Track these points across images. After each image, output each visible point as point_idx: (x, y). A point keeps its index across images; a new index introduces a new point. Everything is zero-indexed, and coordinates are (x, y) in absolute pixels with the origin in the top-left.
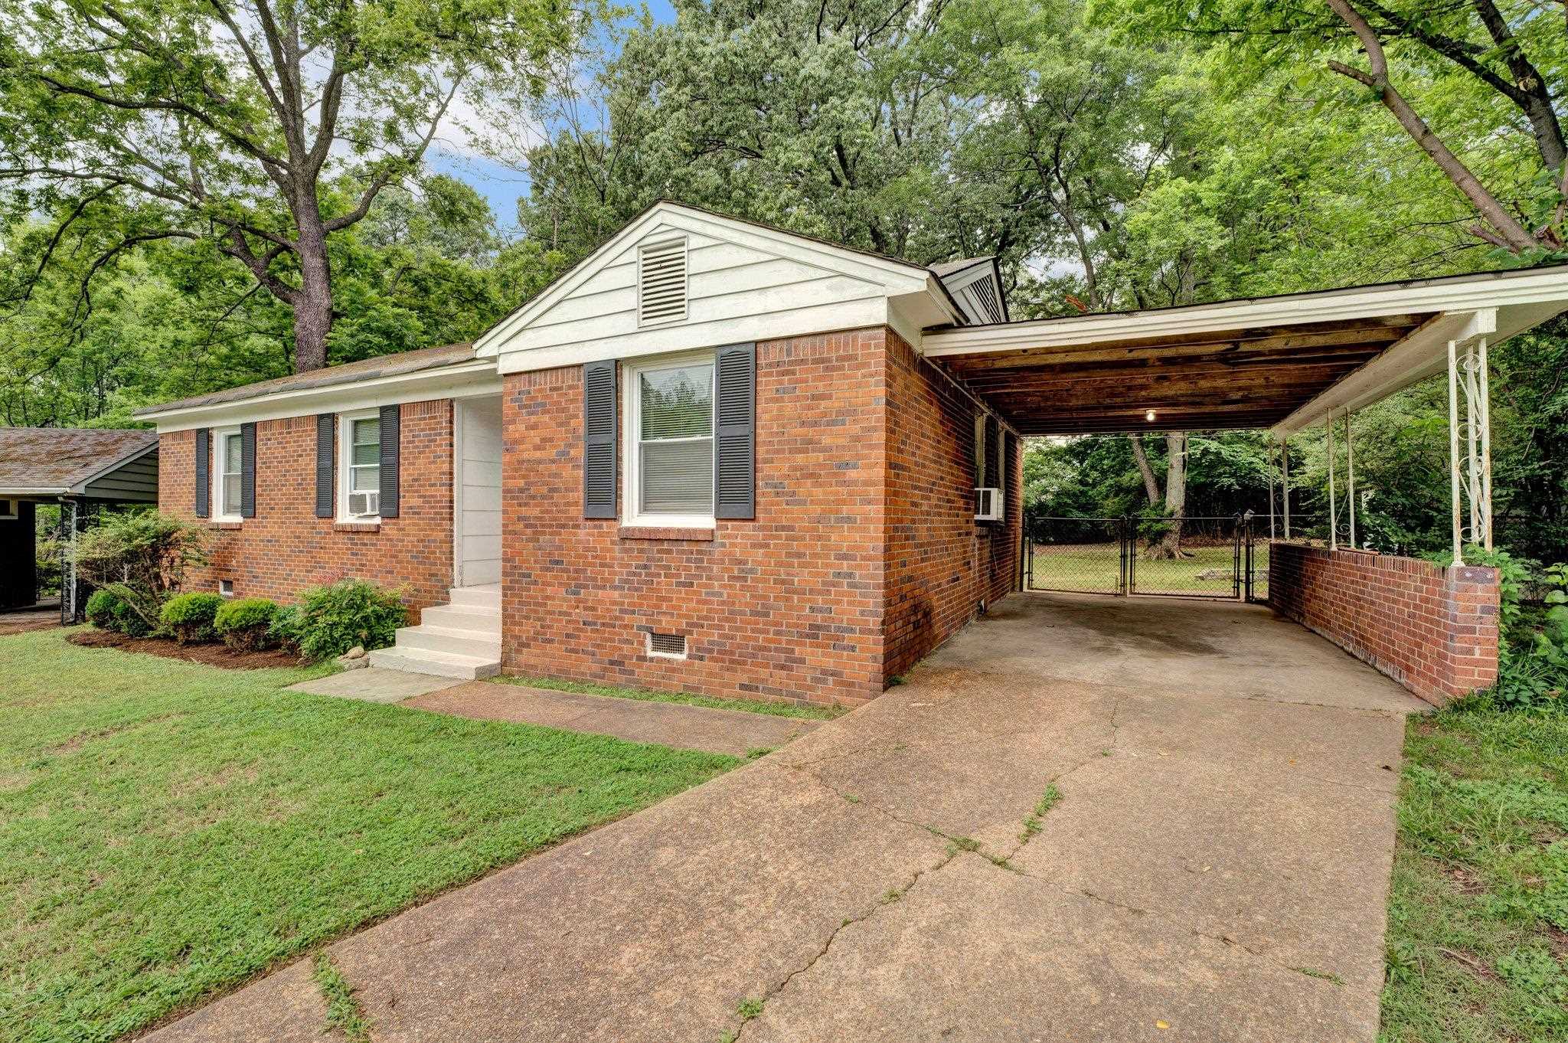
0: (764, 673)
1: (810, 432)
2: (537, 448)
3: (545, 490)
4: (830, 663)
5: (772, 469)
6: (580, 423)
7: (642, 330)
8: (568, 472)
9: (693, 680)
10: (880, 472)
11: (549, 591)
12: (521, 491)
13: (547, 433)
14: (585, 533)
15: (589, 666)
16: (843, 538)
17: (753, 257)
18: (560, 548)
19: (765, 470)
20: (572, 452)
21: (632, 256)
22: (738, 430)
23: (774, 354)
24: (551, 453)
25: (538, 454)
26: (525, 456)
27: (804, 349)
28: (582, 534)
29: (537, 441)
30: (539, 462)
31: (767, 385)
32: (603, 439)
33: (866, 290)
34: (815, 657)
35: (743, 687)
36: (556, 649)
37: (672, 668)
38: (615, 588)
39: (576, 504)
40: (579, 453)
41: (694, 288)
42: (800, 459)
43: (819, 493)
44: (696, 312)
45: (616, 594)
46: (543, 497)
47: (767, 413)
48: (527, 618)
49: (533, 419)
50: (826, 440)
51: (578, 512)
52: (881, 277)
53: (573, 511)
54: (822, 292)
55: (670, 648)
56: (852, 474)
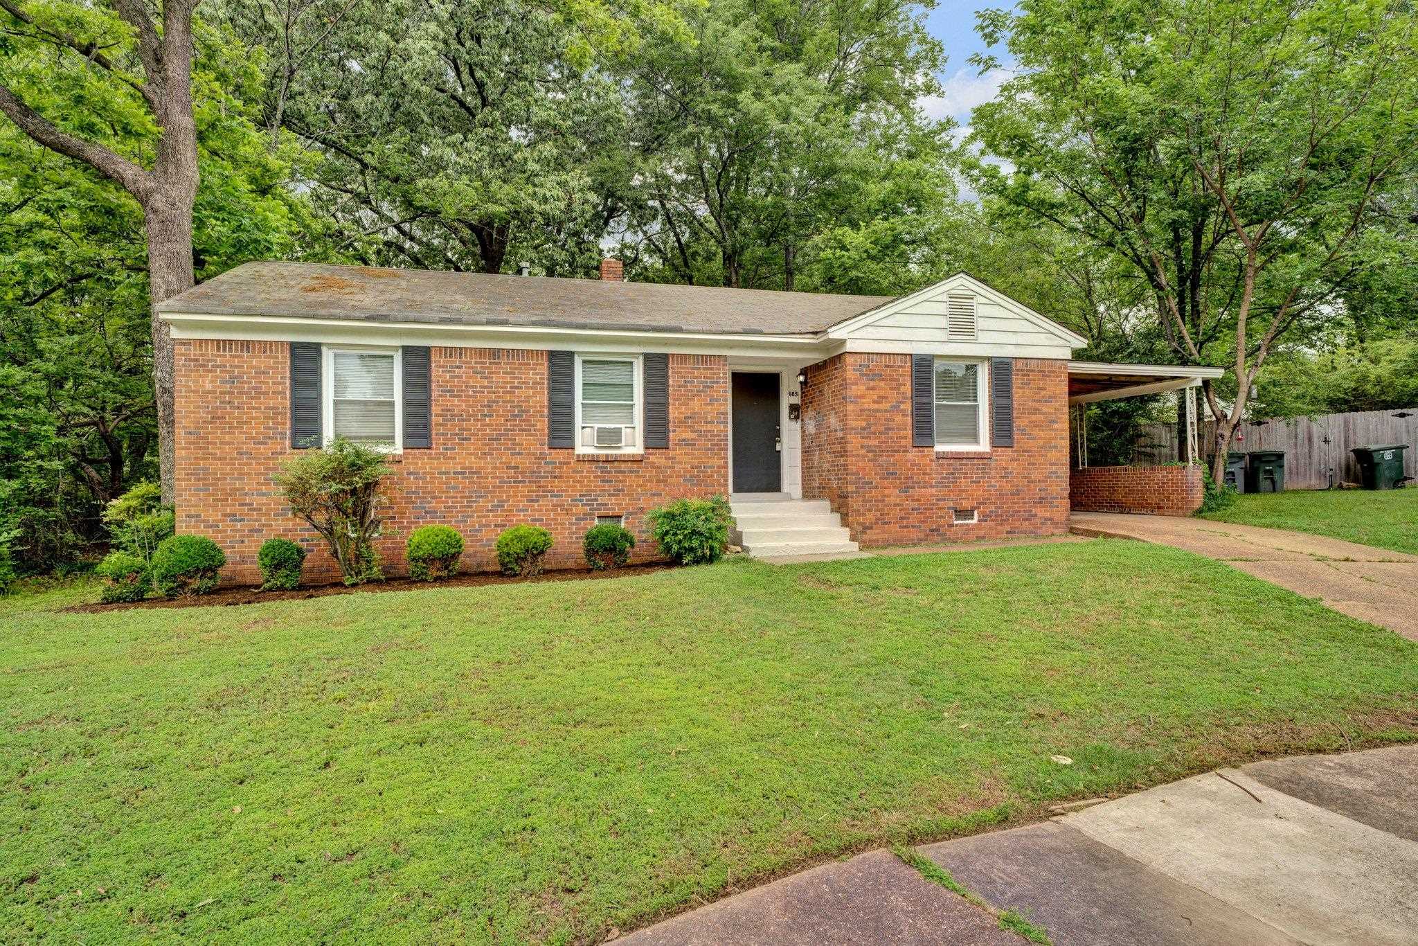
0: (1017, 524)
1: (1037, 405)
2: (874, 402)
3: (883, 428)
4: (1048, 515)
5: (1020, 422)
6: (907, 389)
7: (950, 341)
8: (899, 419)
9: (982, 533)
10: (1067, 426)
11: (886, 492)
12: (864, 429)
13: (883, 393)
14: (913, 455)
15: (916, 534)
16: (1052, 455)
17: (1011, 315)
18: (894, 465)
19: (1016, 423)
20: (902, 406)
21: (945, 298)
22: (1004, 401)
23: (1020, 365)
24: (885, 406)
25: (876, 406)
26: (866, 406)
27: (1033, 364)
28: (910, 456)
29: (875, 397)
30: (878, 411)
31: (1016, 380)
32: (925, 400)
33: (1062, 342)
34: (1041, 512)
35: (1008, 532)
36: (894, 528)
37: (969, 529)
38: (932, 487)
39: (905, 438)
40: (907, 407)
41: (980, 324)
42: (1033, 417)
43: (1042, 434)
44: (982, 337)
45: (933, 491)
46: (881, 433)
47: (1017, 393)
48: (870, 510)
49: (872, 383)
50: (1045, 410)
51: (908, 442)
52: (1068, 338)
53: (903, 442)
54: (1042, 339)
55: (966, 518)
56: (1056, 426)
